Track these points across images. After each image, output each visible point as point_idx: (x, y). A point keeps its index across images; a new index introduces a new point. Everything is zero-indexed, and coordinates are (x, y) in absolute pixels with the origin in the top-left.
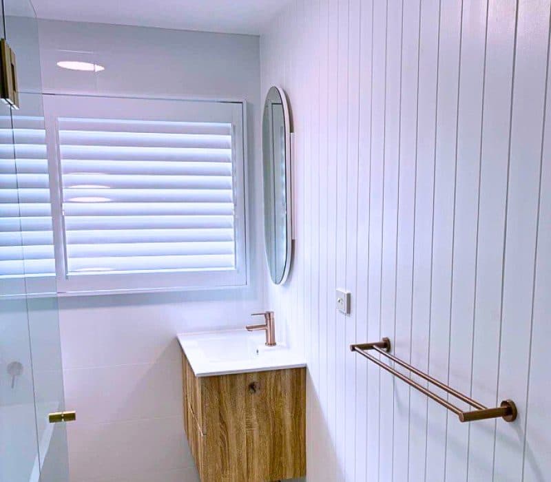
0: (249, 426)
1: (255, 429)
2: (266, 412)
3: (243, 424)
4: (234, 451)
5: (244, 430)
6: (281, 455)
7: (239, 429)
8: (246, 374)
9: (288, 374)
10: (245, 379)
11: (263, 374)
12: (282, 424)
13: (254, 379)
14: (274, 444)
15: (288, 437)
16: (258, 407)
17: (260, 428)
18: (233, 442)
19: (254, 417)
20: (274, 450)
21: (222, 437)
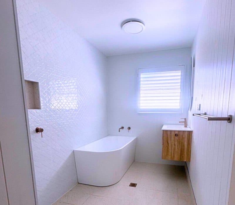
0: (175, 145)
1: (176, 146)
2: (179, 142)
3: (173, 144)
4: (170, 151)
5: (173, 145)
6: (183, 154)
7: (172, 145)
8: (175, 131)
9: (187, 133)
10: (174, 132)
11: (179, 131)
12: (184, 146)
13: (177, 133)
14: (181, 151)
15: (186, 150)
16: (177, 140)
17: (177, 146)
18: (170, 148)
19: (176, 143)
20: (181, 152)
21: (167, 147)
